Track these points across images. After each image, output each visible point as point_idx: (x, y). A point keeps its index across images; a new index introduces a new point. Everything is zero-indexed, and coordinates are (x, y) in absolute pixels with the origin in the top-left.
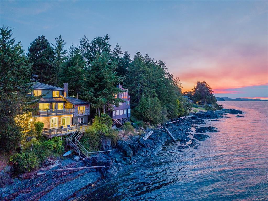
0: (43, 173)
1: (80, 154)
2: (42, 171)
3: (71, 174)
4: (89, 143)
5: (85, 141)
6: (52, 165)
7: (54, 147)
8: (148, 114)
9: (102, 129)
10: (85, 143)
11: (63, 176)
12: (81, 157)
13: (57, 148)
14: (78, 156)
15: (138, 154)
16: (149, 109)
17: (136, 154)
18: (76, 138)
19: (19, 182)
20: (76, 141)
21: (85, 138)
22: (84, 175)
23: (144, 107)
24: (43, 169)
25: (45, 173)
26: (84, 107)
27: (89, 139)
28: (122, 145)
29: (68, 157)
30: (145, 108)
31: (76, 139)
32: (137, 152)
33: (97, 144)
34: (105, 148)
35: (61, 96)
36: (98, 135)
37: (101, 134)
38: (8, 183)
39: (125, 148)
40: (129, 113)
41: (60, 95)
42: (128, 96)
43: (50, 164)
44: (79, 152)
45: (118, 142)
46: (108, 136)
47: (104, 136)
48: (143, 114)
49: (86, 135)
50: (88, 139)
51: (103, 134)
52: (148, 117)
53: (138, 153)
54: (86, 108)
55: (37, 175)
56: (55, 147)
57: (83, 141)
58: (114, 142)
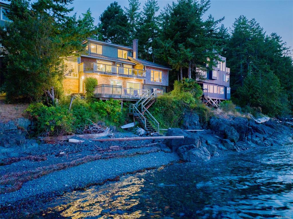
0: (78, 141)
1: (147, 127)
2: (79, 138)
3: (125, 149)
4: (164, 116)
5: (157, 111)
6: (98, 133)
7: (107, 112)
8: (258, 97)
9: (186, 98)
10: (156, 113)
11: (111, 151)
12: (149, 131)
13: (112, 113)
14: (143, 129)
15: (248, 140)
16: (259, 89)
17: (245, 139)
18: (144, 104)
19: (34, 146)
20: (143, 109)
21: (157, 106)
22: (147, 153)
23: (252, 88)
24: (81, 136)
25: (82, 141)
26: (161, 72)
27: (163, 107)
28: (218, 124)
29: (129, 131)
30: (254, 88)
31: (143, 106)
32: (245, 136)
33: (176, 117)
34: (188, 126)
35: (129, 58)
36: (178, 105)
37: (184, 105)
38: (15, 141)
39: (225, 128)
40: (227, 93)
41: (128, 56)
42: (226, 68)
43: (95, 132)
44: (145, 122)
45: (212, 120)
46: (195, 109)
47: (188, 108)
48: (251, 97)
49: (159, 102)
50: (162, 109)
51: (186, 104)
52: (259, 102)
53: (247, 137)
54: (163, 74)
55: (69, 141)
56: (109, 111)
57: (154, 110)
58: (204, 118)
